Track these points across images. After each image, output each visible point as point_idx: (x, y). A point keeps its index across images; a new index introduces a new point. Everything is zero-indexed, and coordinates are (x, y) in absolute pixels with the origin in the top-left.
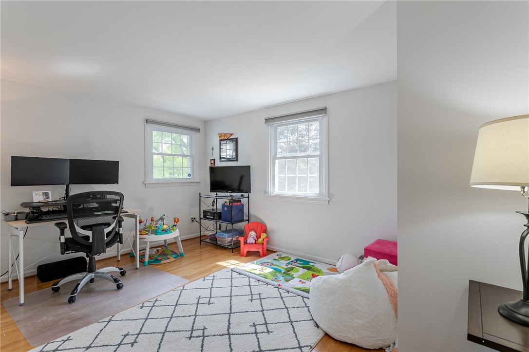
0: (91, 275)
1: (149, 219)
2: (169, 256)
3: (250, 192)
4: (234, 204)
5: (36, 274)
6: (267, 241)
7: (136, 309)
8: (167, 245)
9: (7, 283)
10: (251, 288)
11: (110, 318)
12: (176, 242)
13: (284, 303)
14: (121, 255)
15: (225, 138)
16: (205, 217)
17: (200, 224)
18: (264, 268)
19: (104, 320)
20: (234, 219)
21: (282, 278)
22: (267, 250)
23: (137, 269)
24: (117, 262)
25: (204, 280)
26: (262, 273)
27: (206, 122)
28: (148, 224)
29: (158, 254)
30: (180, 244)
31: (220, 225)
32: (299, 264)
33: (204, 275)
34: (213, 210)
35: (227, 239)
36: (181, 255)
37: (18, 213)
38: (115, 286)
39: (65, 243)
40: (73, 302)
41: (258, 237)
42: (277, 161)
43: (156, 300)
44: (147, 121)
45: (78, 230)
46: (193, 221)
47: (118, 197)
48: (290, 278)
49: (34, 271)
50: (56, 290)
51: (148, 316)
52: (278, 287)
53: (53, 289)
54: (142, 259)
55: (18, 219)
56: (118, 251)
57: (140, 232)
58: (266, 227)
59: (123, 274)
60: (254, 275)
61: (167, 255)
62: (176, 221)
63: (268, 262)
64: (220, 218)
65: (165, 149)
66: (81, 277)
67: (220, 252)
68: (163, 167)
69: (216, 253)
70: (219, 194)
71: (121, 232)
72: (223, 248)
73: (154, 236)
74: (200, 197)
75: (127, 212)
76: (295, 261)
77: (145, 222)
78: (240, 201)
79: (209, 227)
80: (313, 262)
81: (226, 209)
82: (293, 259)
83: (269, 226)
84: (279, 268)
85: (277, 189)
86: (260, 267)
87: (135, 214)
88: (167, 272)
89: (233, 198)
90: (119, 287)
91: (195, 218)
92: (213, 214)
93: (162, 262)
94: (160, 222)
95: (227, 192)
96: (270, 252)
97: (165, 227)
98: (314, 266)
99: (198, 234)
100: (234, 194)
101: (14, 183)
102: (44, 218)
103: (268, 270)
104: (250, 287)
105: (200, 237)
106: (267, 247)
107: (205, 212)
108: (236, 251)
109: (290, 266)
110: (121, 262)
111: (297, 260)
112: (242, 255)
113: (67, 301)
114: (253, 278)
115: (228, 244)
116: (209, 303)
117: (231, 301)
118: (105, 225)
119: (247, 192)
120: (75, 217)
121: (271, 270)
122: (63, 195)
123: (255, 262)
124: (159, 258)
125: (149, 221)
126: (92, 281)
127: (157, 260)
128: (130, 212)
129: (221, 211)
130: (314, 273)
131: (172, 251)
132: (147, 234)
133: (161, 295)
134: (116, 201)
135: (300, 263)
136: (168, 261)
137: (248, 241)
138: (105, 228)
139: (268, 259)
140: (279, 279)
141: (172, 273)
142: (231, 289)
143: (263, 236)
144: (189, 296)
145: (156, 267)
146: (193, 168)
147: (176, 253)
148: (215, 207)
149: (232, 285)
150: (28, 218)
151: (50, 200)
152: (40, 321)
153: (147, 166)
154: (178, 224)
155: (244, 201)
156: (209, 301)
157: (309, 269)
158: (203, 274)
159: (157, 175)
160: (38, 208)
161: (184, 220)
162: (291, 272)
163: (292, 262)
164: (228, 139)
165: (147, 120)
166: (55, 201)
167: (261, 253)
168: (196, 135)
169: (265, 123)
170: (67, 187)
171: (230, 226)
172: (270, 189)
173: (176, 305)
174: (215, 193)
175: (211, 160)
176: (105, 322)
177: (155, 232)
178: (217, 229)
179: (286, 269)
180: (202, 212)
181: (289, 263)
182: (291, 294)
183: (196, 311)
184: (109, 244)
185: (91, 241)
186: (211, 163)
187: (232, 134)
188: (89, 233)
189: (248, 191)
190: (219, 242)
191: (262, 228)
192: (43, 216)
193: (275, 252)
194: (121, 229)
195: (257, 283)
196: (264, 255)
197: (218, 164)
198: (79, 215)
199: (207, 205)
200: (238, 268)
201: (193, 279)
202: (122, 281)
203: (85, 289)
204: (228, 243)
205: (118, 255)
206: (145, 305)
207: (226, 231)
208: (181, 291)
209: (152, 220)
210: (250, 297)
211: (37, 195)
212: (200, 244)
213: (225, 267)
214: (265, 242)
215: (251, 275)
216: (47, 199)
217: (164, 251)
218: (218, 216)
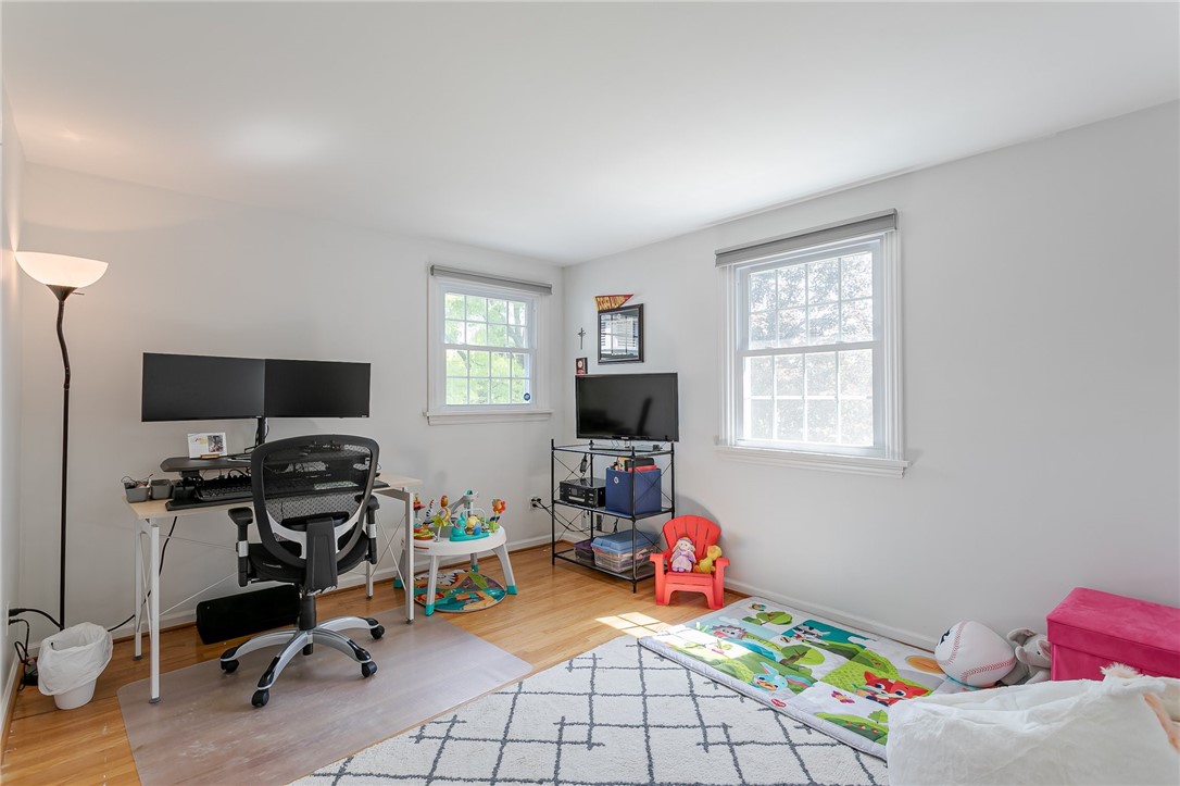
0: (305, 637)
1: (437, 501)
2: (481, 593)
3: (677, 440)
4: (638, 469)
5: (195, 620)
6: (725, 568)
7: (404, 742)
8: (476, 563)
9: (132, 639)
10: (697, 706)
11: (341, 763)
12: (496, 556)
13: (802, 765)
14: (375, 584)
15: (614, 307)
16: (565, 498)
17: (553, 515)
18: (724, 643)
19: (326, 770)
20: (639, 506)
21: (778, 680)
22: (725, 590)
23: (409, 622)
24: (365, 602)
25: (570, 668)
26: (720, 657)
27: (567, 270)
28: (433, 513)
29: (458, 584)
30: (507, 562)
31: (599, 517)
32: (818, 637)
33: (569, 653)
34: (583, 480)
35: (619, 556)
36: (511, 592)
37: (153, 483)
38: (357, 667)
39: (248, 557)
40: (263, 705)
41: (700, 555)
42: (748, 361)
43: (454, 721)
44: (433, 270)
45: (277, 529)
46: (535, 506)
47: (365, 450)
48: (803, 680)
49: (191, 615)
50: (230, 668)
51: (434, 769)
52: (776, 709)
53: (224, 665)
54: (420, 596)
55: (154, 497)
56: (367, 575)
57: (416, 531)
58: (718, 529)
59: (377, 634)
60: (700, 665)
61: (478, 588)
62: (499, 507)
63: (730, 627)
64: (602, 502)
65: (471, 334)
66: (285, 638)
67: (601, 587)
68: (468, 378)
69: (592, 590)
70: (598, 443)
71: (373, 535)
72: (609, 577)
73: (446, 542)
74: (553, 448)
75: (387, 486)
76: (807, 629)
77: (428, 508)
78: (650, 462)
79: (575, 523)
80: (858, 633)
81: (616, 480)
82: (798, 620)
83: (727, 527)
84: (765, 647)
85: (748, 434)
86: (715, 639)
87: (406, 490)
88: (478, 635)
89: (636, 454)
90: (367, 672)
91: (539, 500)
92: (586, 493)
93: (467, 608)
94: (461, 509)
95: (619, 439)
96: (732, 595)
97: (473, 521)
98: (863, 647)
99: (548, 538)
100: (636, 444)
101: (149, 415)
102: (205, 497)
103: (736, 651)
104: (694, 699)
105: (554, 544)
106: (725, 583)
107: (565, 487)
108: (644, 588)
109: (794, 642)
110: (373, 601)
111: (811, 625)
112: (660, 601)
113: (250, 701)
114: (699, 672)
115: (624, 569)
116: (590, 744)
117: (647, 741)
118: (335, 518)
119: (666, 440)
120: (269, 497)
121: (745, 651)
122: (253, 443)
123: (698, 624)
124: (459, 597)
125: (437, 507)
126: (307, 650)
127: (454, 602)
128: (394, 484)
129: (604, 485)
130: (870, 670)
131: (489, 581)
132: (431, 538)
133: (466, 703)
134: (362, 459)
135: (821, 634)
136: (479, 605)
137: (675, 566)
138: (336, 526)
139: (728, 616)
140: (773, 683)
141: (491, 641)
142: (644, 703)
143: (714, 552)
144: (537, 718)
145: (453, 621)
146: (534, 379)
147: (498, 586)
148: (587, 475)
149: (645, 690)
150: (173, 495)
151: (225, 453)
152: (184, 754)
153: (432, 377)
154: (502, 515)
155: (662, 462)
156: (590, 735)
157: (851, 655)
158: (565, 650)
159: (456, 396)
160: (196, 471)
161: (517, 505)
162: (800, 663)
163: (796, 629)
164: (619, 309)
165: (432, 268)
166: (233, 457)
167: (710, 598)
168: (542, 303)
169: (717, 264)
170: (261, 422)
171: (625, 524)
172: (730, 433)
173: (504, 742)
174: (589, 441)
175: (578, 360)
176: (329, 775)
177: (451, 534)
178: (592, 528)
179: (784, 650)
180: (557, 485)
181: (789, 634)
182: (815, 737)
183: (557, 767)
184: (346, 564)
185: (304, 556)
186: (578, 369)
187: (630, 296)
188: (299, 537)
189: (672, 435)
190: (598, 563)
191: (708, 533)
192: (203, 492)
193: (745, 596)
194: (373, 527)
195: (710, 689)
196: (719, 605)
197: (595, 369)
198: (282, 491)
199: (569, 471)
200: (656, 638)
201: (542, 663)
202: (375, 655)
203: (293, 669)
204: (623, 566)
205: (368, 583)
206: (427, 733)
207: (617, 536)
208: (515, 699)
209: (443, 504)
210: (698, 735)
211: (198, 441)
212: (553, 563)
213: (620, 633)
214: (719, 570)
215: (692, 663)
216: (218, 450)
217: (469, 578)
218: (596, 498)
